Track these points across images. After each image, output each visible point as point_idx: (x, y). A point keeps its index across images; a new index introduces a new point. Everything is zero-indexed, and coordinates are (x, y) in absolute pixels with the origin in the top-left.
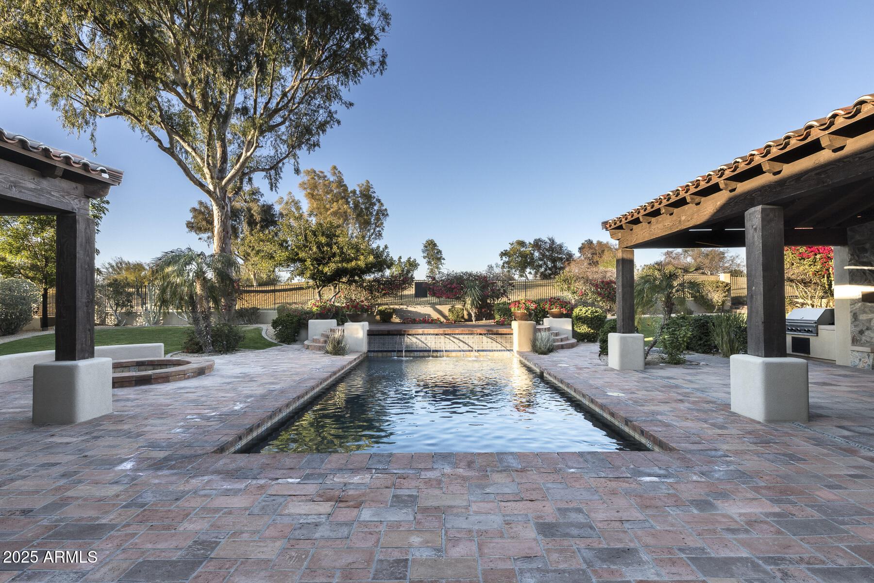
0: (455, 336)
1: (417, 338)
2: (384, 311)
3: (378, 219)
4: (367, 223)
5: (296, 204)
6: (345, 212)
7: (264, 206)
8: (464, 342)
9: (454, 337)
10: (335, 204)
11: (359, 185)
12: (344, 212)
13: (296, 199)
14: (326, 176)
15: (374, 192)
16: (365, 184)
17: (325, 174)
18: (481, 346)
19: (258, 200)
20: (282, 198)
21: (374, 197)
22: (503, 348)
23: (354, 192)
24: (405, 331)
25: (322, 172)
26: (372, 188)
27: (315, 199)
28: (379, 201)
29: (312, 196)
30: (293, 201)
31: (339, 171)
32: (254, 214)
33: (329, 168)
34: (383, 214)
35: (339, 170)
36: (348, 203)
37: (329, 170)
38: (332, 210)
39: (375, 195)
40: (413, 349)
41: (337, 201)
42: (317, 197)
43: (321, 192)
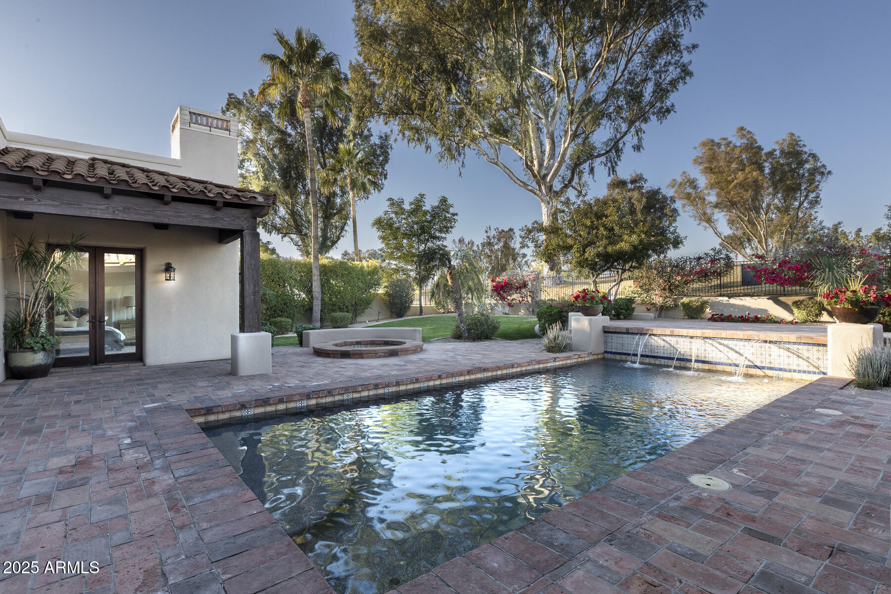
0: (722, 341)
1: (664, 340)
2: (688, 304)
3: (811, 181)
4: (796, 188)
5: (693, 183)
6: (756, 181)
7: (648, 192)
8: (736, 352)
9: (720, 344)
10: (740, 173)
11: (777, 143)
12: (754, 181)
13: (692, 177)
14: (730, 142)
15: (804, 146)
16: (788, 139)
17: (729, 140)
18: (768, 361)
19: (641, 187)
20: (675, 180)
21: (806, 153)
22: (812, 369)
23: (771, 154)
24: (647, 330)
25: (725, 139)
26: (800, 141)
27: (714, 173)
28: (814, 156)
29: (710, 170)
30: (688, 181)
31: (749, 132)
32: (635, 202)
33: (734, 131)
34: (822, 174)
35: (747, 130)
36: (761, 169)
37: (735, 133)
38: (735, 182)
39: (805, 149)
40: (659, 355)
41: (743, 170)
42: (717, 170)
43: (722, 163)
